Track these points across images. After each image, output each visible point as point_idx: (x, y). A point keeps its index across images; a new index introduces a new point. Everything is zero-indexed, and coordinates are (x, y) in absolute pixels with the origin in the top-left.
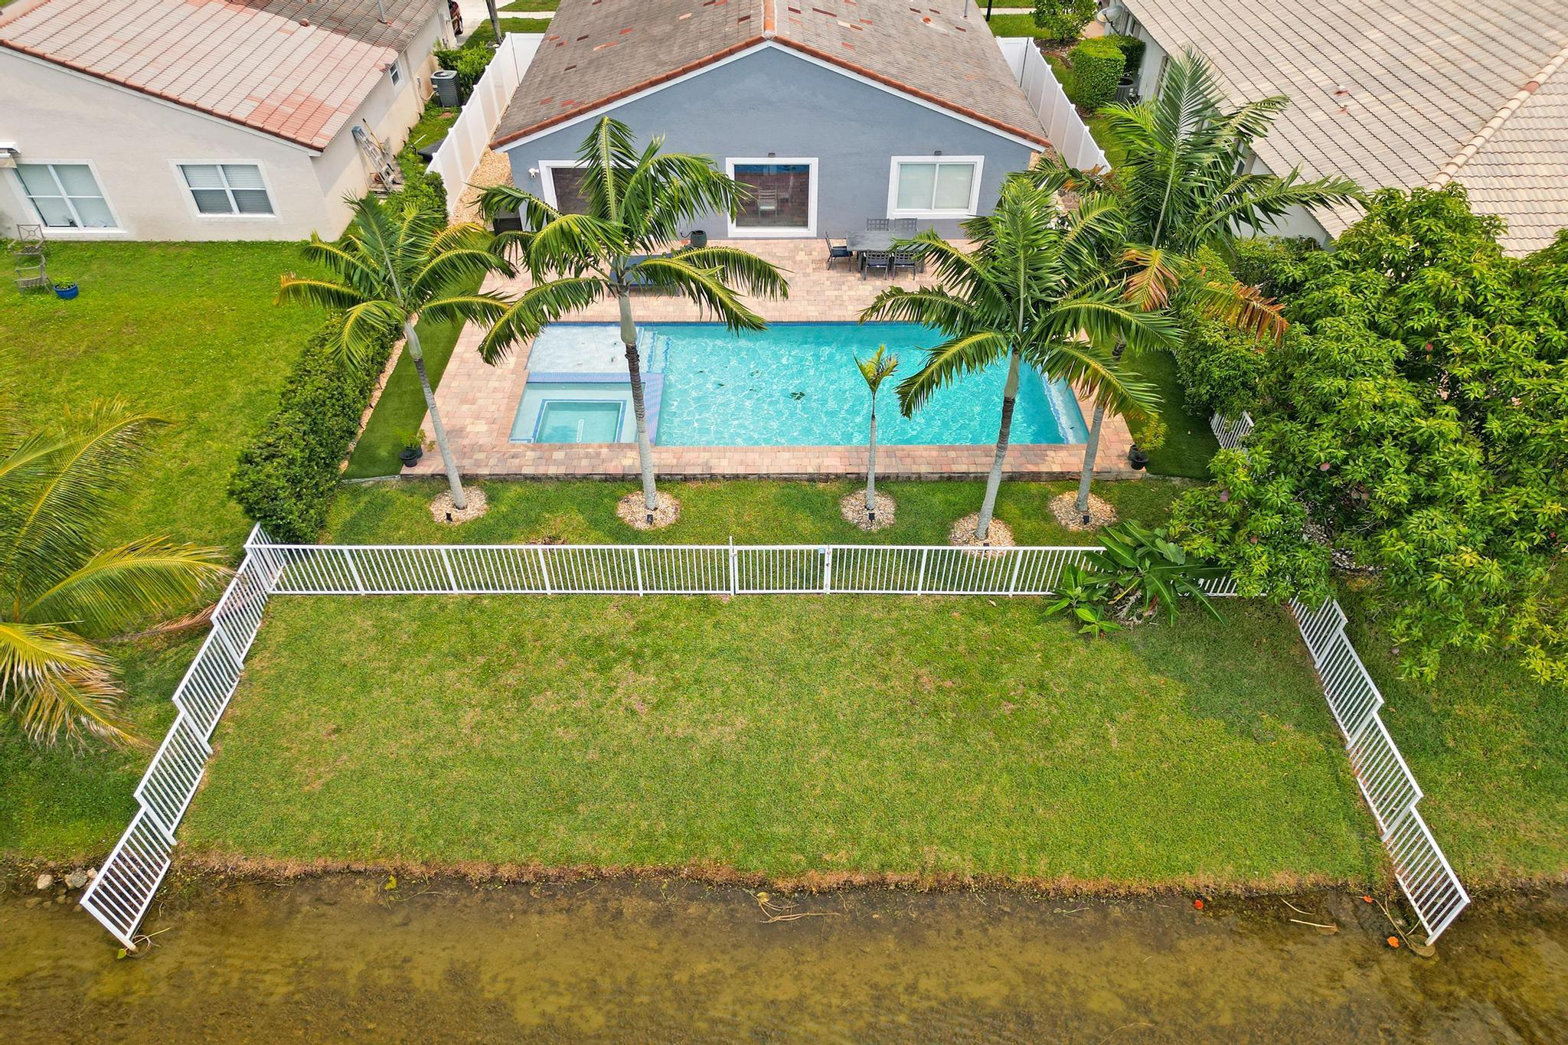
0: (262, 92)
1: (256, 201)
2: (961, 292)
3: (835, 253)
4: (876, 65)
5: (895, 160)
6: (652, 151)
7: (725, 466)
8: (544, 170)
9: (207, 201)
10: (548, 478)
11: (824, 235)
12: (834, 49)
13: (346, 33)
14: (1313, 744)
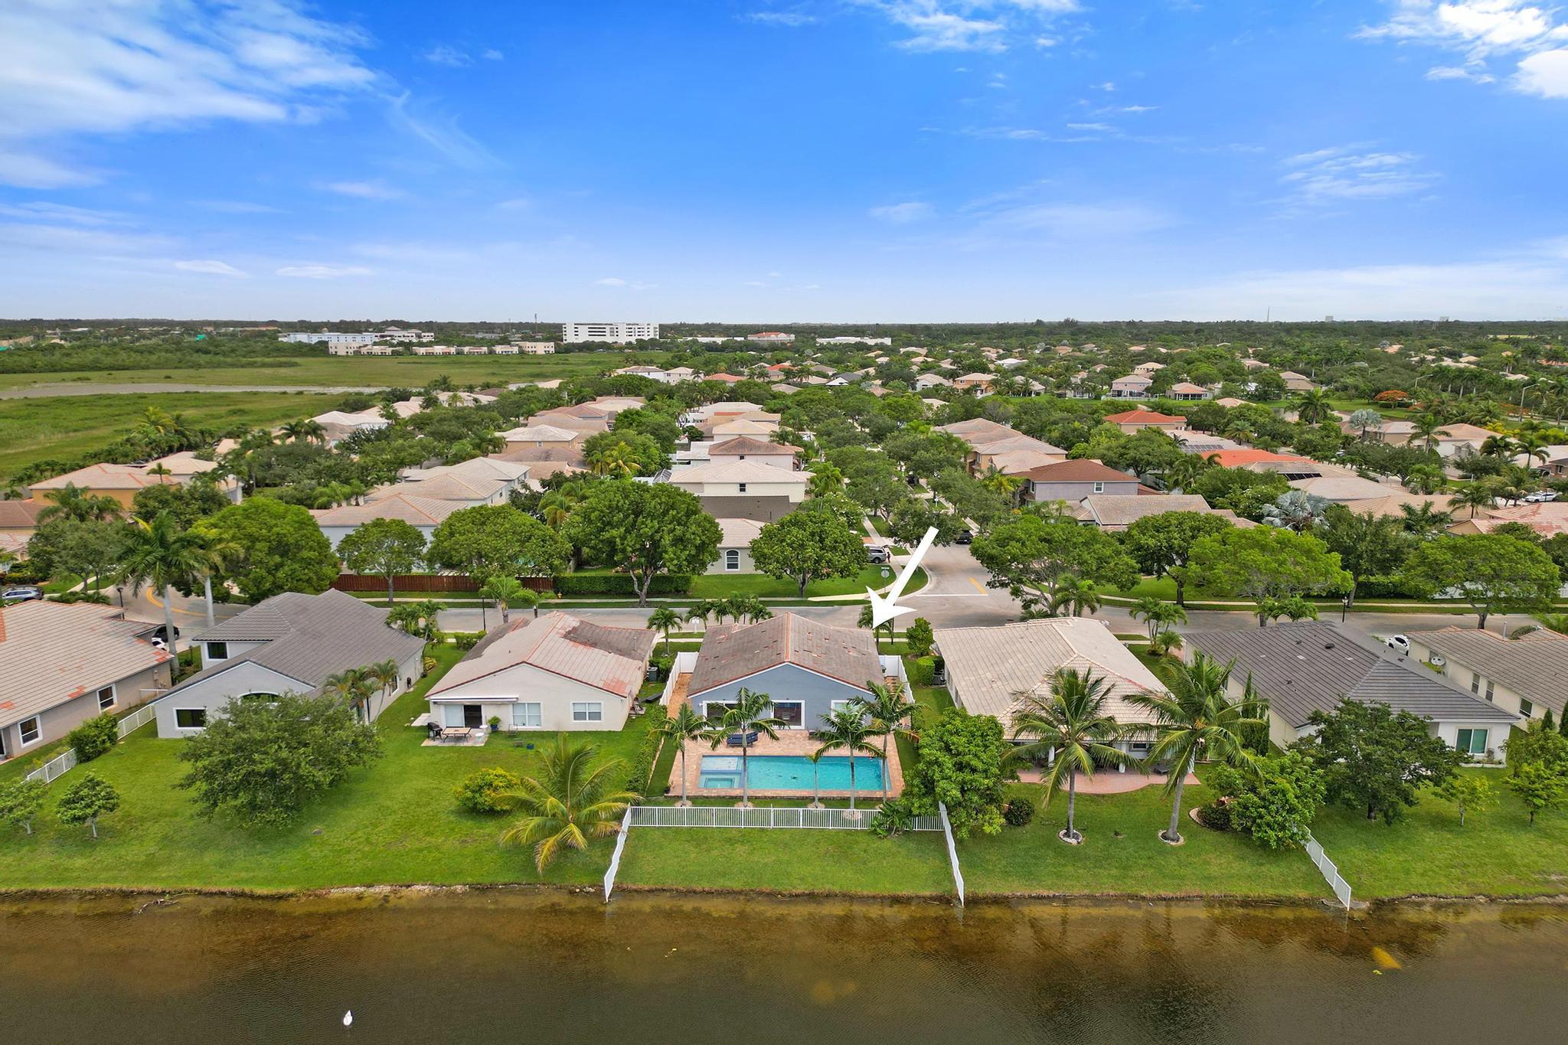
0: (604, 678)
1: (596, 716)
2: (834, 730)
3: (811, 734)
4: (825, 669)
5: (833, 701)
6: (754, 694)
7: (769, 794)
8: (704, 704)
9: (578, 716)
10: (712, 797)
11: (807, 728)
12: (809, 663)
13: (623, 655)
14: (943, 865)
